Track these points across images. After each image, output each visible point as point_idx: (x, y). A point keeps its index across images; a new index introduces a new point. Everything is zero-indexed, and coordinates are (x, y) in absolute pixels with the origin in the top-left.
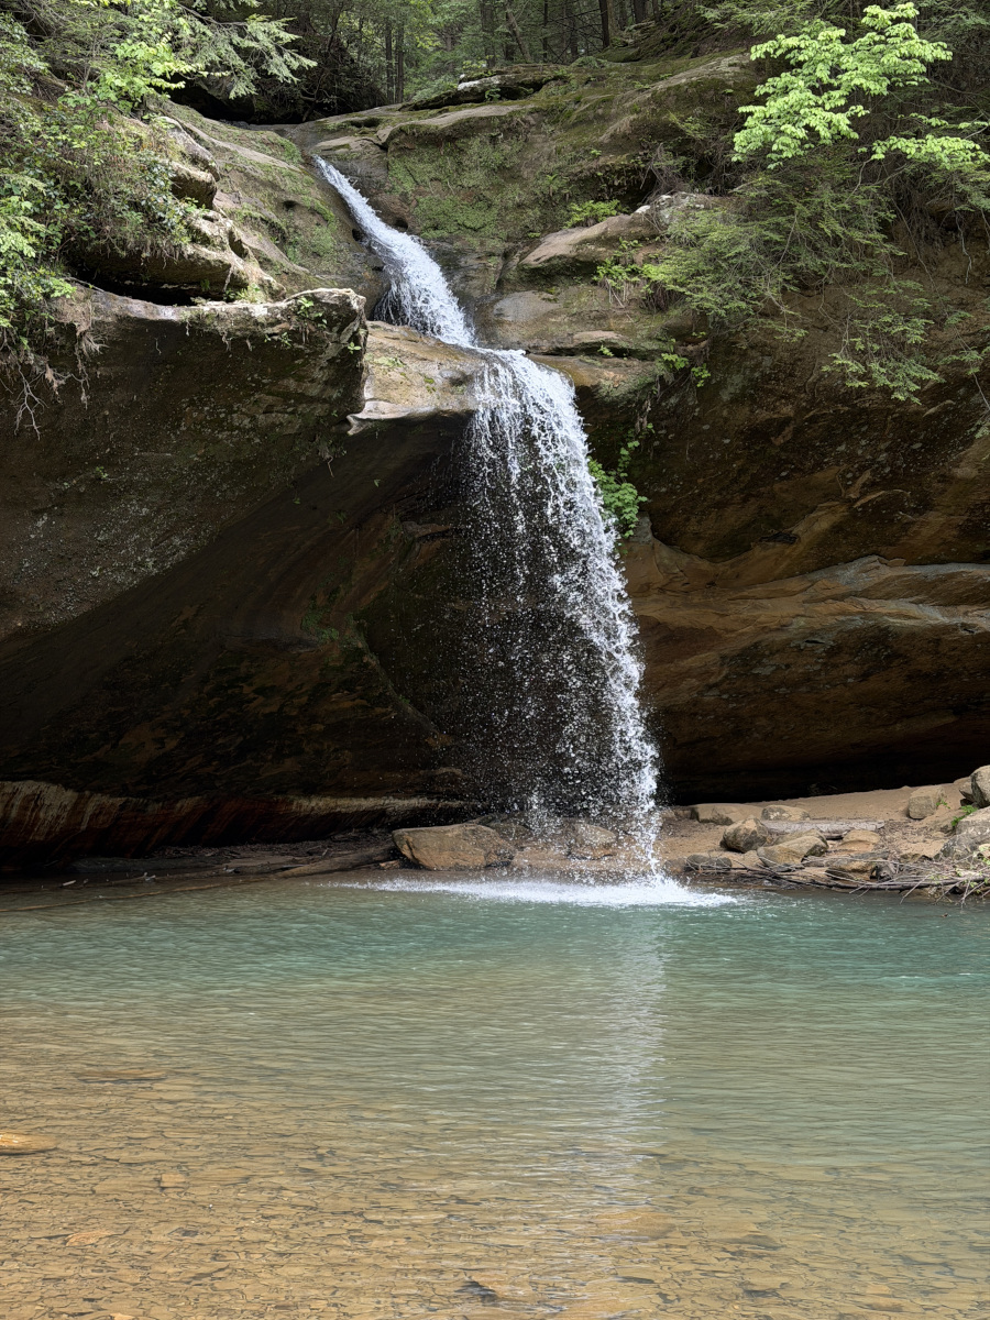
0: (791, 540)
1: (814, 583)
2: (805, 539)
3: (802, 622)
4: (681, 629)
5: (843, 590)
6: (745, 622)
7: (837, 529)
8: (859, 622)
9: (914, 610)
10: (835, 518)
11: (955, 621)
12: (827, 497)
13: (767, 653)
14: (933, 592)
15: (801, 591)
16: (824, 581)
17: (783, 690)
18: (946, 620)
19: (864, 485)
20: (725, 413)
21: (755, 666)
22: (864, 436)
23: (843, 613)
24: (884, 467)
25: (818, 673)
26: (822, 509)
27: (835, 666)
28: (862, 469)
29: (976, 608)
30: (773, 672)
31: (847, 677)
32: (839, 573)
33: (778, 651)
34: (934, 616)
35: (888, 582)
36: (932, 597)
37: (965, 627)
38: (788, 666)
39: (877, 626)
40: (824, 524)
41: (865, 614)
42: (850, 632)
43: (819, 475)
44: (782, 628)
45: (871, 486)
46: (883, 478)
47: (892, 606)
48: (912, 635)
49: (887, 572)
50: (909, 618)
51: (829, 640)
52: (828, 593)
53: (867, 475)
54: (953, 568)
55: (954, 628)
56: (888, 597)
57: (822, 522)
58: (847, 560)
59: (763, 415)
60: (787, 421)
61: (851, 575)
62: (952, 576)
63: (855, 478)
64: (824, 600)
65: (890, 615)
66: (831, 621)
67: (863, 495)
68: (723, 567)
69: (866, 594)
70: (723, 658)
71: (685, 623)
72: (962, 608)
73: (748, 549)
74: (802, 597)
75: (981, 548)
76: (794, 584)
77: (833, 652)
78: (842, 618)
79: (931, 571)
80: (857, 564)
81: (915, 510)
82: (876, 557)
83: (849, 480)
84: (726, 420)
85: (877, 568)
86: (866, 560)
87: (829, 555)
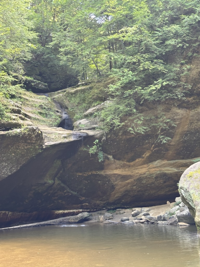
0: (143, 157)
1: (149, 165)
2: (145, 157)
3: (148, 173)
4: (124, 175)
5: (155, 166)
6: (137, 173)
7: (150, 155)
8: (159, 172)
9: (170, 169)
10: (150, 153)
11: (179, 171)
12: (147, 150)
13: (143, 179)
16: (151, 165)
17: (149, 185)
18: (177, 171)
20: (121, 137)
21: (142, 181)
22: (150, 139)
24: (156, 144)
25: (154, 182)
26: (147, 152)
27: (158, 180)
29: (184, 167)
30: (146, 182)
31: (161, 182)
32: (154, 163)
33: (145, 178)
34: (175, 170)
35: (164, 164)
36: (174, 166)
38: (148, 181)
39: (163, 173)
40: (148, 155)
41: (160, 170)
42: (158, 174)
43: (144, 146)
44: (144, 174)
45: (155, 147)
46: (157, 146)
48: (171, 174)
49: (163, 162)
50: (169, 171)
51: (154, 176)
52: (152, 167)
53: (153, 146)
54: (177, 161)
56: (165, 167)
58: (155, 161)
61: (157, 163)
62: (176, 162)
65: (165, 170)
66: (154, 172)
67: (154, 149)
68: (132, 163)
69: (160, 167)
70: (135, 180)
71: (125, 174)
72: (181, 168)
73: (135, 160)
74: (147, 168)
75: (181, 157)
76: (145, 166)
77: (156, 178)
78: (156, 171)
79: (172, 162)
81: (165, 151)
82: (160, 160)
83: (150, 146)
85: (161, 162)
86: (158, 160)
87: (150, 160)
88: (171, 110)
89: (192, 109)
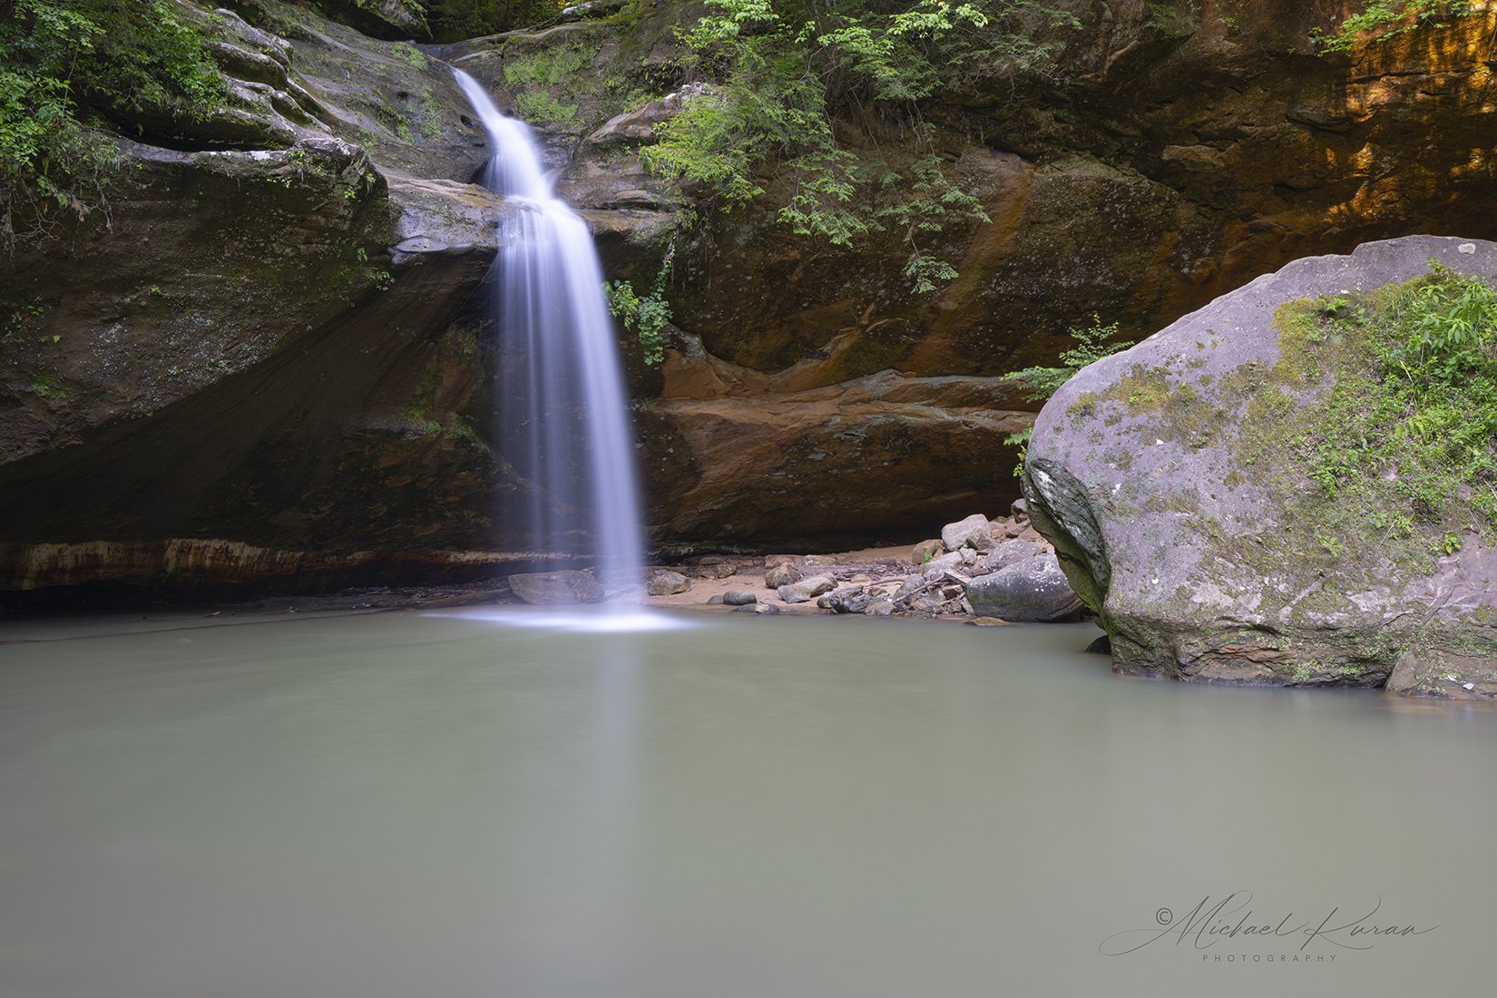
0: (823, 356)
1: (846, 390)
4: (742, 424)
5: (868, 395)
6: (795, 420)
9: (926, 410)
10: (853, 340)
11: (958, 419)
12: (845, 324)
13: (816, 443)
14: (940, 397)
15: (836, 397)
16: (852, 388)
17: (835, 471)
18: (950, 418)
19: (871, 315)
20: (743, 255)
21: (809, 454)
22: (864, 275)
23: (869, 413)
24: (884, 301)
25: (859, 458)
26: (842, 333)
27: (871, 453)
28: (868, 302)
29: (975, 409)
30: (824, 458)
31: (883, 462)
32: (865, 382)
33: (824, 442)
34: (942, 415)
35: (903, 389)
36: (940, 401)
37: (966, 423)
39: (897, 423)
40: (845, 345)
41: (886, 414)
42: (878, 427)
43: (835, 307)
44: (824, 424)
45: (877, 315)
46: (885, 309)
47: (908, 407)
48: (925, 429)
49: (902, 382)
50: (921, 416)
51: (861, 433)
52: (857, 397)
53: (872, 307)
54: (952, 379)
55: (958, 424)
56: (905, 401)
57: (843, 342)
58: (871, 373)
59: (775, 257)
60: (795, 263)
61: (875, 384)
62: (952, 385)
63: (864, 309)
64: (855, 403)
65: (906, 414)
66: (860, 419)
67: (871, 322)
68: (776, 378)
69: (886, 398)
70: (781, 446)
71: (745, 420)
72: (965, 410)
73: (793, 364)
74: (836, 401)
75: (973, 364)
76: (830, 391)
77: (868, 442)
78: (870, 416)
79: (936, 382)
80: (878, 375)
81: (915, 335)
82: (891, 371)
83: (859, 310)
84: (745, 261)
85: (894, 379)
86: (884, 373)
87: (854, 368)
88: (959, 156)
89: (1043, 162)
